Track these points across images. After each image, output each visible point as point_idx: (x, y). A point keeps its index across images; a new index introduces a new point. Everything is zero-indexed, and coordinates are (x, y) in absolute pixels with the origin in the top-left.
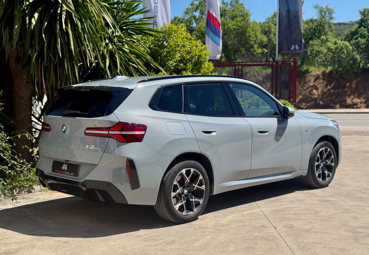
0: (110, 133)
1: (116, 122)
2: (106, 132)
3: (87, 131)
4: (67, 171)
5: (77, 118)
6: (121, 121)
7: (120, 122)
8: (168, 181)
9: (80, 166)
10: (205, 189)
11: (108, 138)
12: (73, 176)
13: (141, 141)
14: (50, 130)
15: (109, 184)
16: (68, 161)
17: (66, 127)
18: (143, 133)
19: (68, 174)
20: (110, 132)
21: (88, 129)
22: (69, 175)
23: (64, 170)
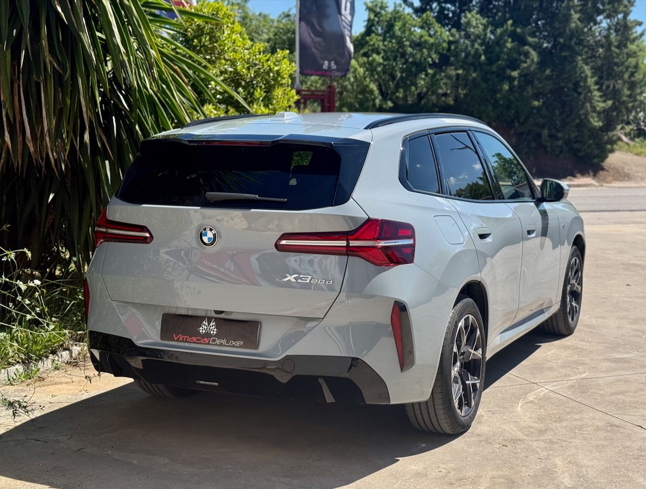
0: (350, 245)
1: (363, 218)
2: (343, 243)
3: (284, 242)
4: (216, 336)
5: (252, 210)
6: (372, 216)
7: (369, 220)
8: (447, 346)
9: (261, 323)
10: (481, 357)
11: (347, 257)
12: (240, 347)
13: (411, 261)
14: (148, 241)
15: (355, 362)
16: (222, 312)
17: (214, 232)
18: (410, 242)
19: (221, 345)
20: (353, 243)
21: (286, 236)
22: (224, 345)
23: (208, 335)
